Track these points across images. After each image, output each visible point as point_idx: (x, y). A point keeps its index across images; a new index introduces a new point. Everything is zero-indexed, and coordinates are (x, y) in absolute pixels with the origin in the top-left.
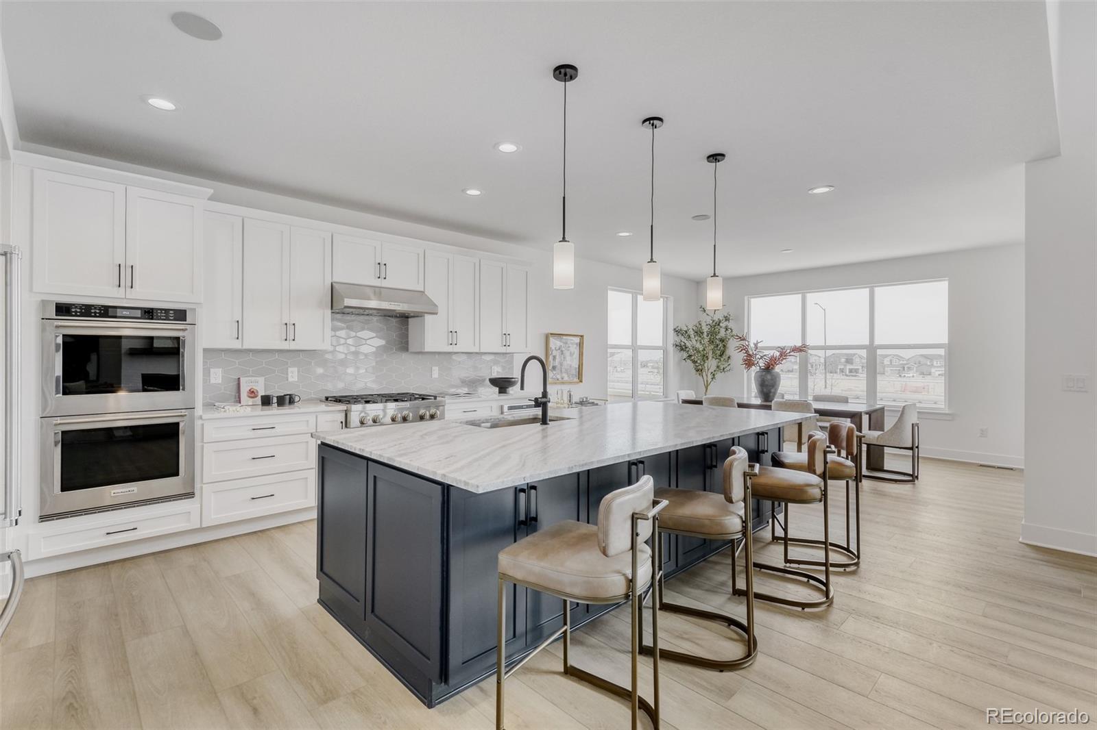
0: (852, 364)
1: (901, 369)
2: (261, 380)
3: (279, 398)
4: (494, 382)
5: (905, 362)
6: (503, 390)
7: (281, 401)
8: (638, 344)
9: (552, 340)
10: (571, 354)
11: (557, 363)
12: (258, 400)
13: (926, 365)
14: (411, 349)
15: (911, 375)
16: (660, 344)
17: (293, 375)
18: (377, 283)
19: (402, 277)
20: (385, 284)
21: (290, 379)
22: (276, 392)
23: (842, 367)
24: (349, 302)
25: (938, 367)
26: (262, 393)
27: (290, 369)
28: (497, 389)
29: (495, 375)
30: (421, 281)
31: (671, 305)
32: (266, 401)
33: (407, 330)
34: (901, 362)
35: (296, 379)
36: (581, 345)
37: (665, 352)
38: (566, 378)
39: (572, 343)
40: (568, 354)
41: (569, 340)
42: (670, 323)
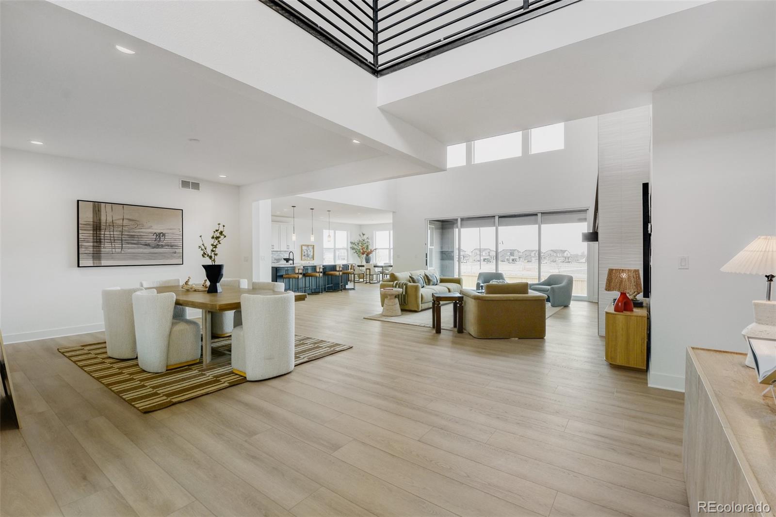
0: (514, 256)
4: (285, 259)
6: (287, 262)
8: (336, 247)
9: (303, 247)
10: (310, 251)
11: (305, 254)
15: (545, 262)
16: (346, 247)
25: (559, 257)
28: (285, 261)
29: (285, 258)
31: (349, 234)
36: (313, 248)
38: (308, 259)
39: (311, 248)
40: (309, 251)
41: (309, 246)
42: (349, 240)
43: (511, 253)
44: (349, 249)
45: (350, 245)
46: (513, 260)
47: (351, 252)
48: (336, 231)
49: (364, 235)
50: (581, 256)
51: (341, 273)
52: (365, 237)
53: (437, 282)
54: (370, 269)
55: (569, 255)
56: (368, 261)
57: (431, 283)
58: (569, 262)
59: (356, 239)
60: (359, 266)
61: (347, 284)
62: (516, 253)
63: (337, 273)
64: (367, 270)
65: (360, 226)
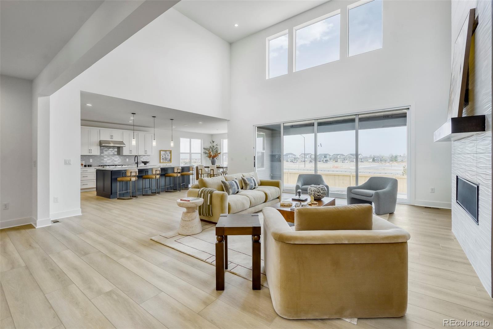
0: (326, 158)
1: (344, 160)
2: (84, 162)
3: (88, 165)
4: (143, 162)
5: (345, 157)
6: (145, 164)
7: (89, 166)
8: (192, 152)
9: (161, 152)
11: (163, 157)
12: (84, 166)
13: (352, 158)
14: (121, 154)
16: (200, 152)
17: (91, 161)
18: (111, 140)
19: (117, 138)
20: (113, 140)
21: (91, 162)
22: (87, 164)
23: (323, 159)
24: (103, 145)
26: (84, 164)
27: (90, 159)
28: (144, 164)
30: (122, 139)
31: (202, 141)
32: (85, 166)
33: (120, 150)
34: (343, 157)
35: (92, 161)
36: (171, 152)
37: (201, 155)
38: (166, 162)
39: (168, 153)
40: (167, 155)
41: (167, 151)
42: (202, 146)
43: (324, 156)
44: (203, 153)
45: (203, 151)
46: (326, 161)
47: (204, 156)
48: (191, 139)
49: (213, 142)
50: (369, 157)
51: (179, 175)
52: (214, 144)
53: (255, 185)
54: (213, 170)
55: (362, 157)
56: (213, 163)
57: (248, 187)
58: (362, 162)
59: (208, 145)
60: (205, 167)
61: (190, 184)
62: (328, 156)
63: (175, 175)
64: (211, 171)
65: (212, 135)
